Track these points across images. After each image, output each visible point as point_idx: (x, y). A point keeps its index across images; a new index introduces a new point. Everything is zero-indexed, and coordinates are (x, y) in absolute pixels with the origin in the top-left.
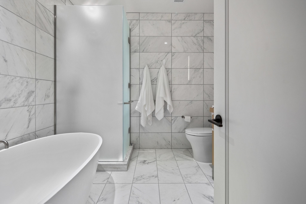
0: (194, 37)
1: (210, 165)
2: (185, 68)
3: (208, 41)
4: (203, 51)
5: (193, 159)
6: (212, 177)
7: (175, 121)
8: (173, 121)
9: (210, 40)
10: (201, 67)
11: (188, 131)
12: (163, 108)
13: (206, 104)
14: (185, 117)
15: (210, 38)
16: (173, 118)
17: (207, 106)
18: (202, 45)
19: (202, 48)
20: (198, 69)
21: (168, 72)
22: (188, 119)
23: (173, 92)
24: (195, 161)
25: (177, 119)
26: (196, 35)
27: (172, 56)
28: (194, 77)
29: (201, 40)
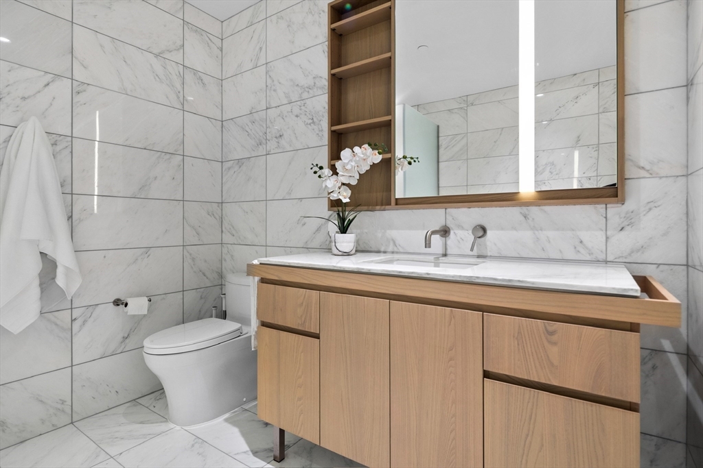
0: (157, 56)
1: (226, 420)
2: (127, 143)
3: (195, 83)
4: (183, 105)
5: (172, 425)
6: (250, 453)
7: (85, 322)
8: (76, 325)
9: (200, 82)
10: (176, 151)
11: (152, 345)
12: (37, 282)
13: (191, 255)
14: (130, 301)
15: (200, 77)
16: (76, 313)
17: (193, 259)
18: (179, 86)
19: (178, 98)
20: (168, 156)
21: (58, 148)
22: (138, 306)
23: (80, 220)
24: (178, 428)
25: (94, 315)
26: (160, 53)
27: (75, 93)
28: (156, 178)
29: (178, 74)
